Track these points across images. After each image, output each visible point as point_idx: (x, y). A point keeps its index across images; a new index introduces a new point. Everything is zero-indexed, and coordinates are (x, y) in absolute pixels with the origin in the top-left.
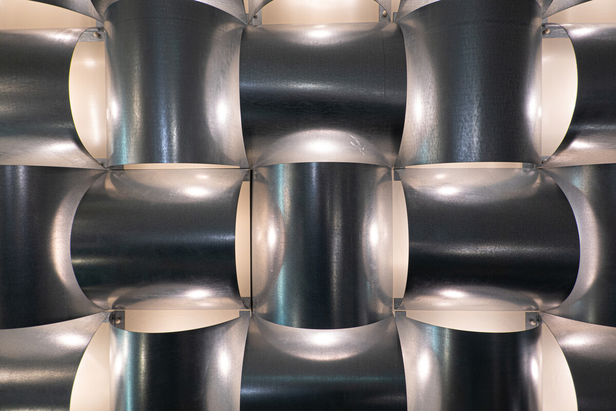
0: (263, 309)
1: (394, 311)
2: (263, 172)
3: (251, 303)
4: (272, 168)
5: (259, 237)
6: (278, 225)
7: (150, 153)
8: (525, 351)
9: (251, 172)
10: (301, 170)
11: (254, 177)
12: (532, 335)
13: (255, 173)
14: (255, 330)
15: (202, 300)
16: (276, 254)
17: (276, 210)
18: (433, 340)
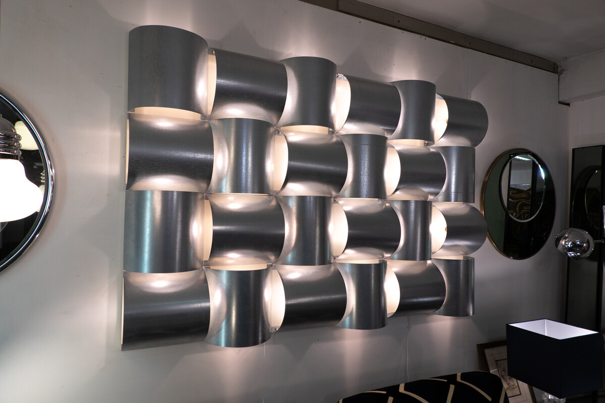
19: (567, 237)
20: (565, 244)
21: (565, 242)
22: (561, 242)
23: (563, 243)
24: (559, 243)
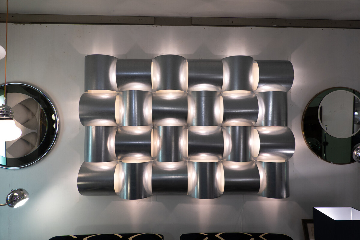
0: (156, 160)
1: (187, 160)
2: (156, 127)
3: (153, 159)
4: (159, 127)
5: (155, 143)
6: (160, 140)
7: (131, 123)
8: (216, 166)
9: (153, 127)
10: (165, 128)
11: (154, 128)
12: (217, 163)
13: (154, 127)
14: (154, 165)
15: (139, 157)
16: (159, 147)
17: (159, 136)
18: (196, 166)
19: (359, 149)
20: (357, 154)
21: (357, 152)
22: (354, 152)
23: (356, 153)
24: (353, 152)
